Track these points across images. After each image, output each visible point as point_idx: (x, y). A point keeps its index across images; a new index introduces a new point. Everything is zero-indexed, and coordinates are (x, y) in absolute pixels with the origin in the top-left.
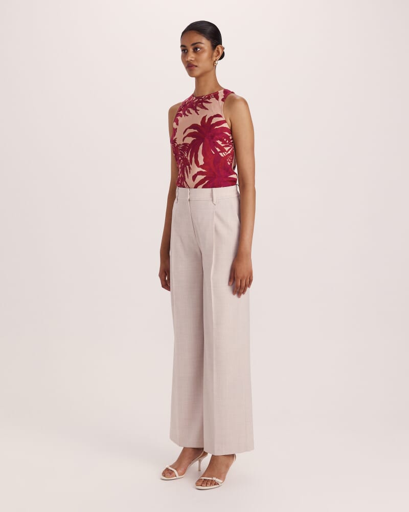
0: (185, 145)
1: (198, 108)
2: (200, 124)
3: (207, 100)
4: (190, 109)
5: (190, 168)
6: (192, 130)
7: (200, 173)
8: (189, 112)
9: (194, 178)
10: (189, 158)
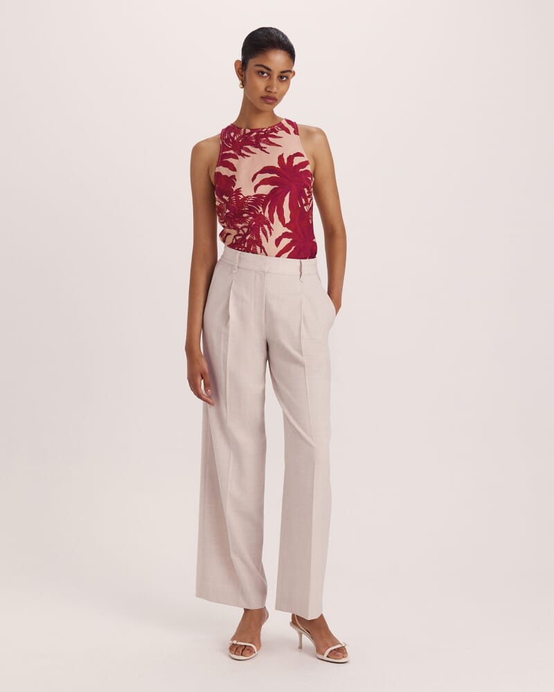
0: (260, 196)
1: (262, 145)
2: (277, 166)
3: (274, 133)
4: (249, 147)
5: (270, 228)
6: (268, 175)
7: (285, 235)
8: (248, 151)
9: (278, 242)
10: (267, 215)
